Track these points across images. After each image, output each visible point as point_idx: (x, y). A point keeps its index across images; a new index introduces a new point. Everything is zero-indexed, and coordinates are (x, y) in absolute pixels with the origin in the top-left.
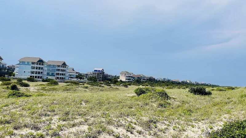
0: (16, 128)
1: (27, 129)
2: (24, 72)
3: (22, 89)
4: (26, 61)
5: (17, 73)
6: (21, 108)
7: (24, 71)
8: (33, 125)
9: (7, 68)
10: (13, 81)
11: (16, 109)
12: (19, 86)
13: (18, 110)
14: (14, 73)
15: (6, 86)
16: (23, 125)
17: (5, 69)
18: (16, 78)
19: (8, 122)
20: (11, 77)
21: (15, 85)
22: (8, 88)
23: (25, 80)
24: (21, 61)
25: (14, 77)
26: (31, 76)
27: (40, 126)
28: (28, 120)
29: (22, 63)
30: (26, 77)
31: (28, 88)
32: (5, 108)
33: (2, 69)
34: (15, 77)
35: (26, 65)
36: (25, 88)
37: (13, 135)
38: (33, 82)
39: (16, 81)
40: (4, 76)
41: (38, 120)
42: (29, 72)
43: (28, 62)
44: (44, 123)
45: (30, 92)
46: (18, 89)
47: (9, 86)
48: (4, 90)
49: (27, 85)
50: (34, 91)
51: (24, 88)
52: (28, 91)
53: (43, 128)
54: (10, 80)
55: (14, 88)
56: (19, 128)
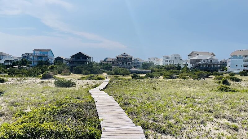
0: (216, 117)
1: (225, 120)
2: (237, 66)
3: (233, 84)
4: (238, 54)
5: (230, 68)
6: (224, 101)
7: (237, 64)
8: (230, 117)
9: (219, 63)
10: (226, 76)
11: (219, 102)
12: (229, 81)
13: (221, 103)
14: (226, 67)
15: (217, 81)
16: (222, 116)
17: (217, 64)
18: (228, 73)
19: (210, 112)
20: (224, 71)
21: (226, 80)
22: (219, 82)
23: (238, 74)
24: (232, 55)
25: (226, 72)
26: (244, 70)
27: (237, 119)
28: (227, 113)
29: (234, 57)
30: (238, 71)
31: (239, 83)
32: (211, 100)
33: (214, 64)
34: (228, 71)
35: (238, 58)
36: (237, 83)
37: (213, 121)
38: (246, 76)
39: (228, 75)
40: (217, 71)
41: (237, 114)
42: (242, 66)
43: (240, 56)
44: (242, 117)
45: (241, 87)
46: (228, 84)
47: (220, 80)
48: (216, 84)
49: (237, 80)
50: (245, 86)
51: (235, 82)
52: (240, 86)
53: (239, 122)
54: (222, 74)
55: (225, 82)
56: (219, 117)
